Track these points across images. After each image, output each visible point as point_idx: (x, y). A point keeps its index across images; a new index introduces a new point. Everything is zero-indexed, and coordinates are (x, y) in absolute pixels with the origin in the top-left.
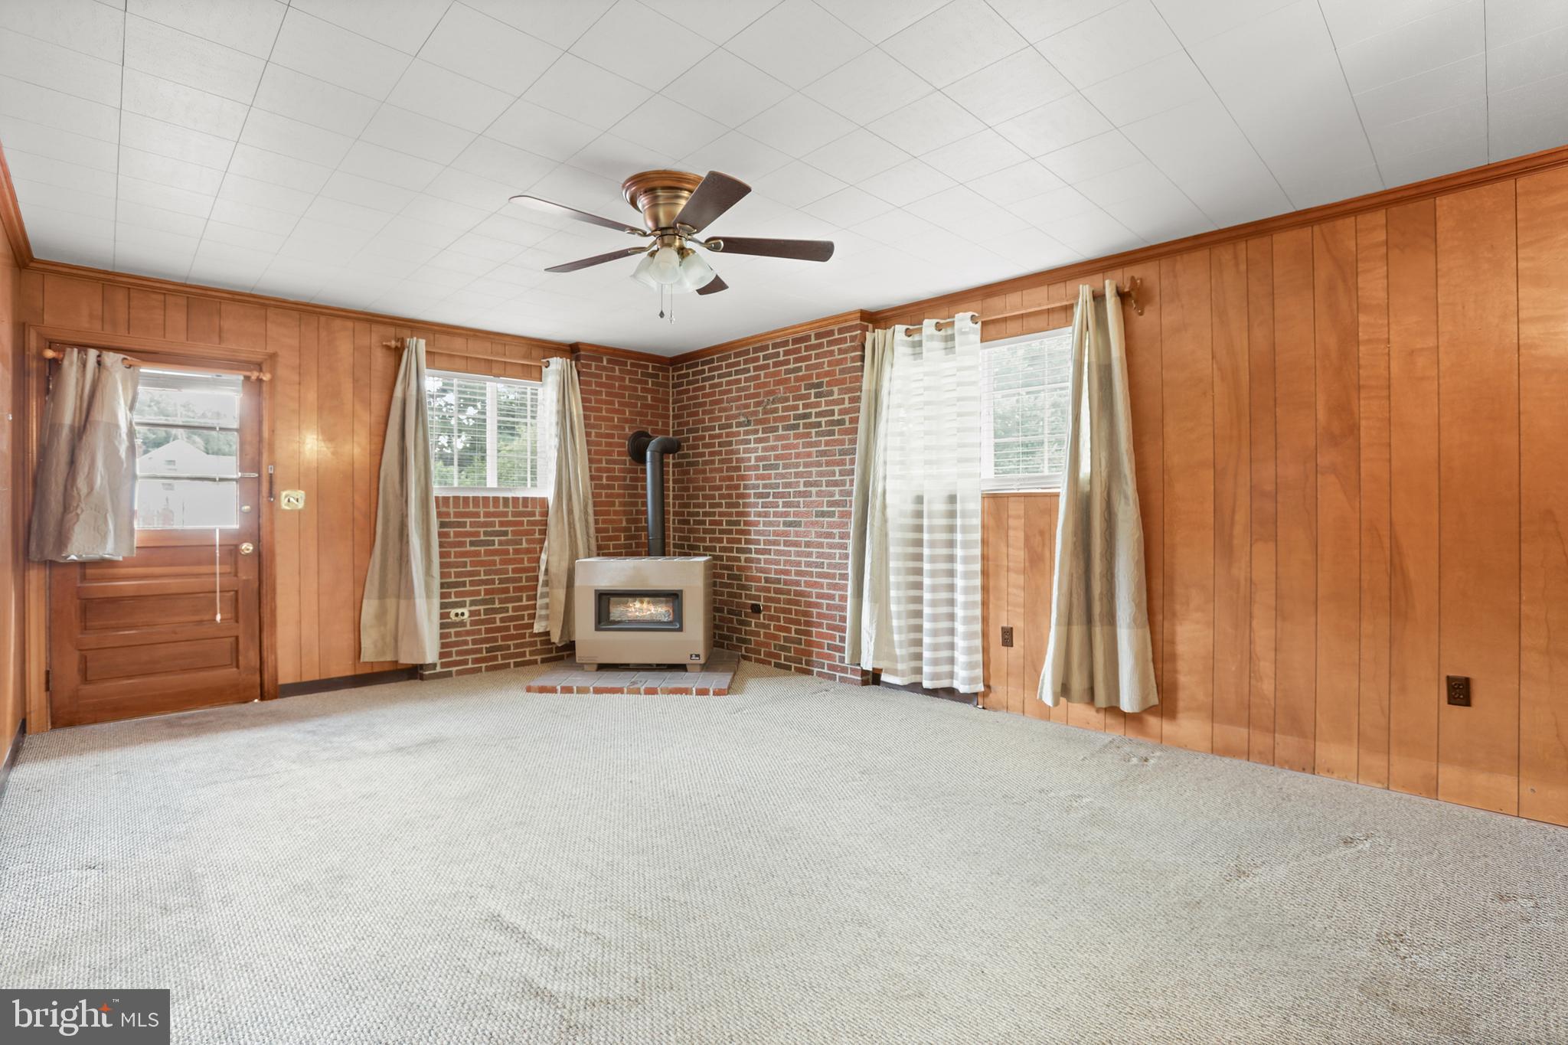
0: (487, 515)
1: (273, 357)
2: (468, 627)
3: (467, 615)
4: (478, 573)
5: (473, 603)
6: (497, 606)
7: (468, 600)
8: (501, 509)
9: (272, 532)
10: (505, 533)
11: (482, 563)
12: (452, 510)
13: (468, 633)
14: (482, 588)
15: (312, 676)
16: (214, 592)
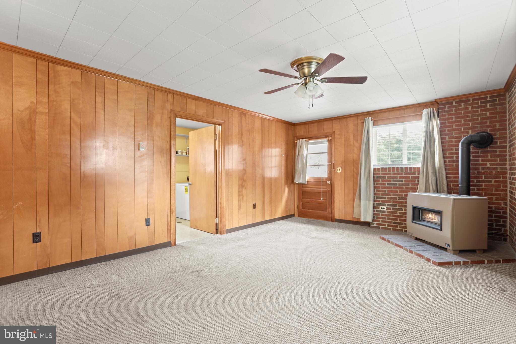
0: (394, 174)
1: (334, 132)
2: (386, 213)
3: (386, 209)
4: (390, 195)
5: (388, 205)
6: (398, 207)
7: (386, 204)
8: (400, 172)
9: (334, 178)
10: (402, 181)
11: (392, 191)
12: (381, 172)
13: (386, 215)
14: (392, 200)
15: (342, 218)
16: (321, 193)
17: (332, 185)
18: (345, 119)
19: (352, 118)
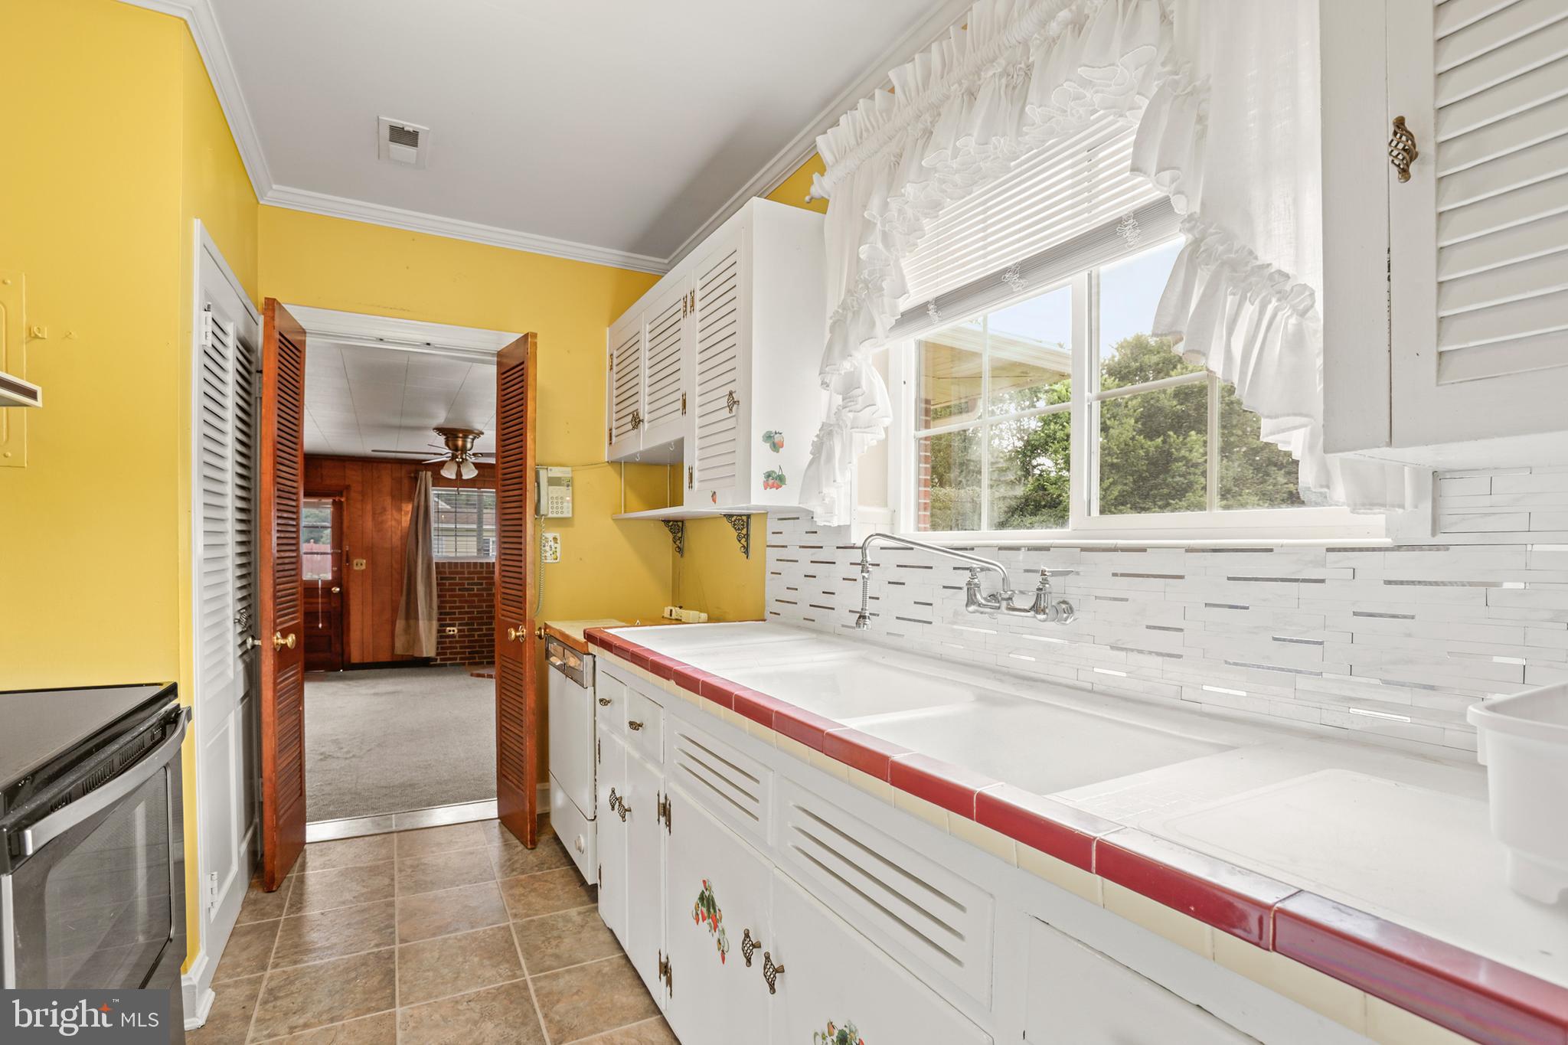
0: (469, 573)
1: (348, 488)
2: (457, 639)
3: (456, 631)
4: (464, 608)
5: (460, 625)
6: (475, 627)
7: (457, 622)
8: (478, 569)
9: (348, 582)
10: (481, 584)
11: (466, 602)
12: (447, 570)
13: (457, 642)
14: (466, 616)
15: (369, 659)
16: (318, 612)
17: (343, 596)
18: (375, 464)
19: (389, 465)
